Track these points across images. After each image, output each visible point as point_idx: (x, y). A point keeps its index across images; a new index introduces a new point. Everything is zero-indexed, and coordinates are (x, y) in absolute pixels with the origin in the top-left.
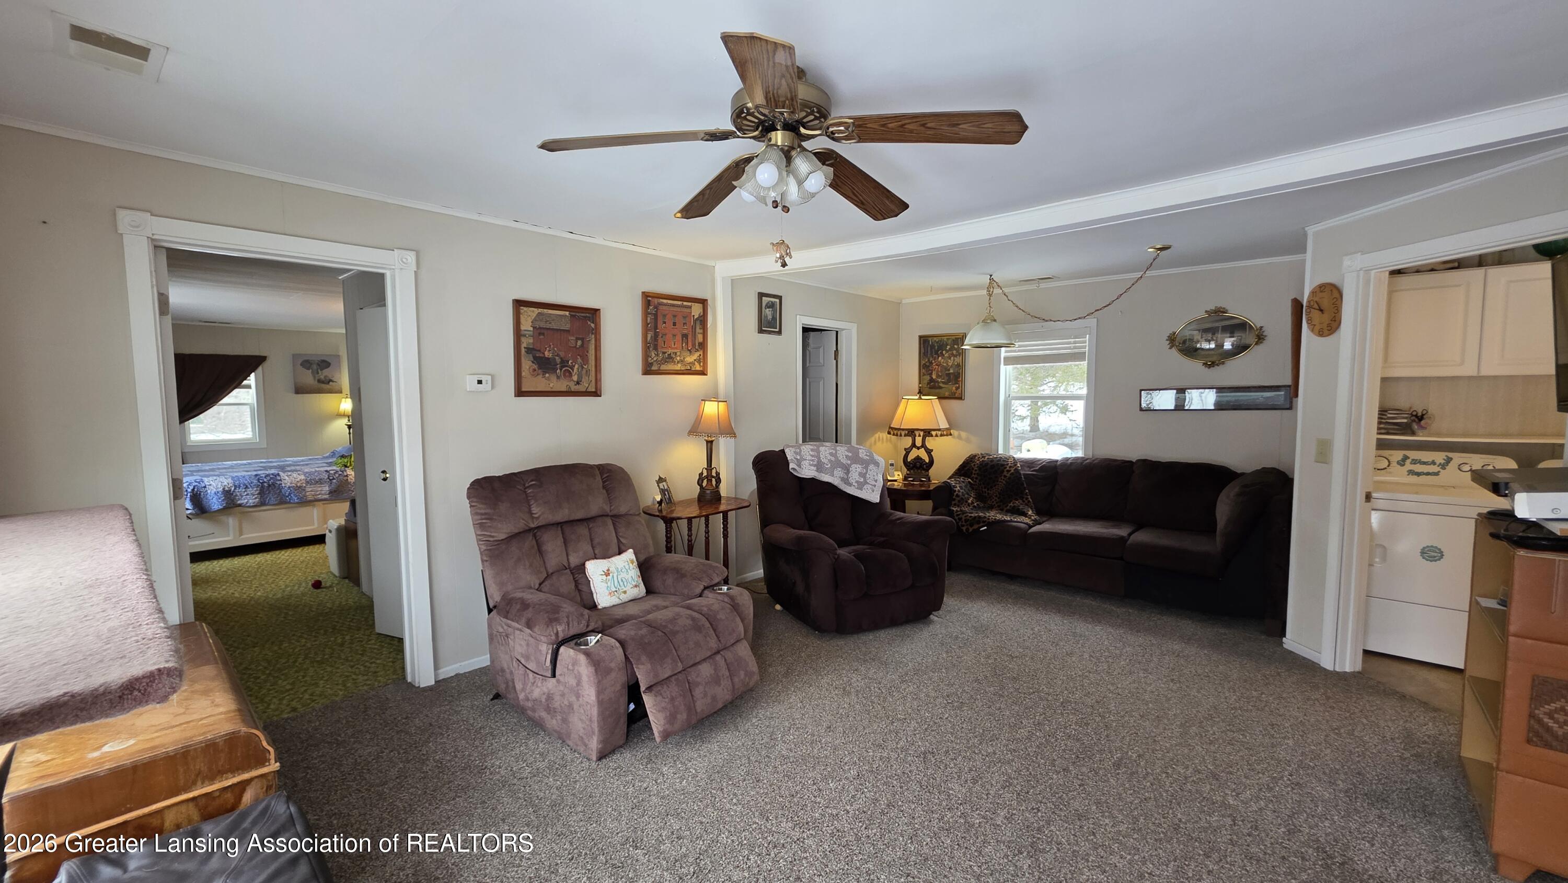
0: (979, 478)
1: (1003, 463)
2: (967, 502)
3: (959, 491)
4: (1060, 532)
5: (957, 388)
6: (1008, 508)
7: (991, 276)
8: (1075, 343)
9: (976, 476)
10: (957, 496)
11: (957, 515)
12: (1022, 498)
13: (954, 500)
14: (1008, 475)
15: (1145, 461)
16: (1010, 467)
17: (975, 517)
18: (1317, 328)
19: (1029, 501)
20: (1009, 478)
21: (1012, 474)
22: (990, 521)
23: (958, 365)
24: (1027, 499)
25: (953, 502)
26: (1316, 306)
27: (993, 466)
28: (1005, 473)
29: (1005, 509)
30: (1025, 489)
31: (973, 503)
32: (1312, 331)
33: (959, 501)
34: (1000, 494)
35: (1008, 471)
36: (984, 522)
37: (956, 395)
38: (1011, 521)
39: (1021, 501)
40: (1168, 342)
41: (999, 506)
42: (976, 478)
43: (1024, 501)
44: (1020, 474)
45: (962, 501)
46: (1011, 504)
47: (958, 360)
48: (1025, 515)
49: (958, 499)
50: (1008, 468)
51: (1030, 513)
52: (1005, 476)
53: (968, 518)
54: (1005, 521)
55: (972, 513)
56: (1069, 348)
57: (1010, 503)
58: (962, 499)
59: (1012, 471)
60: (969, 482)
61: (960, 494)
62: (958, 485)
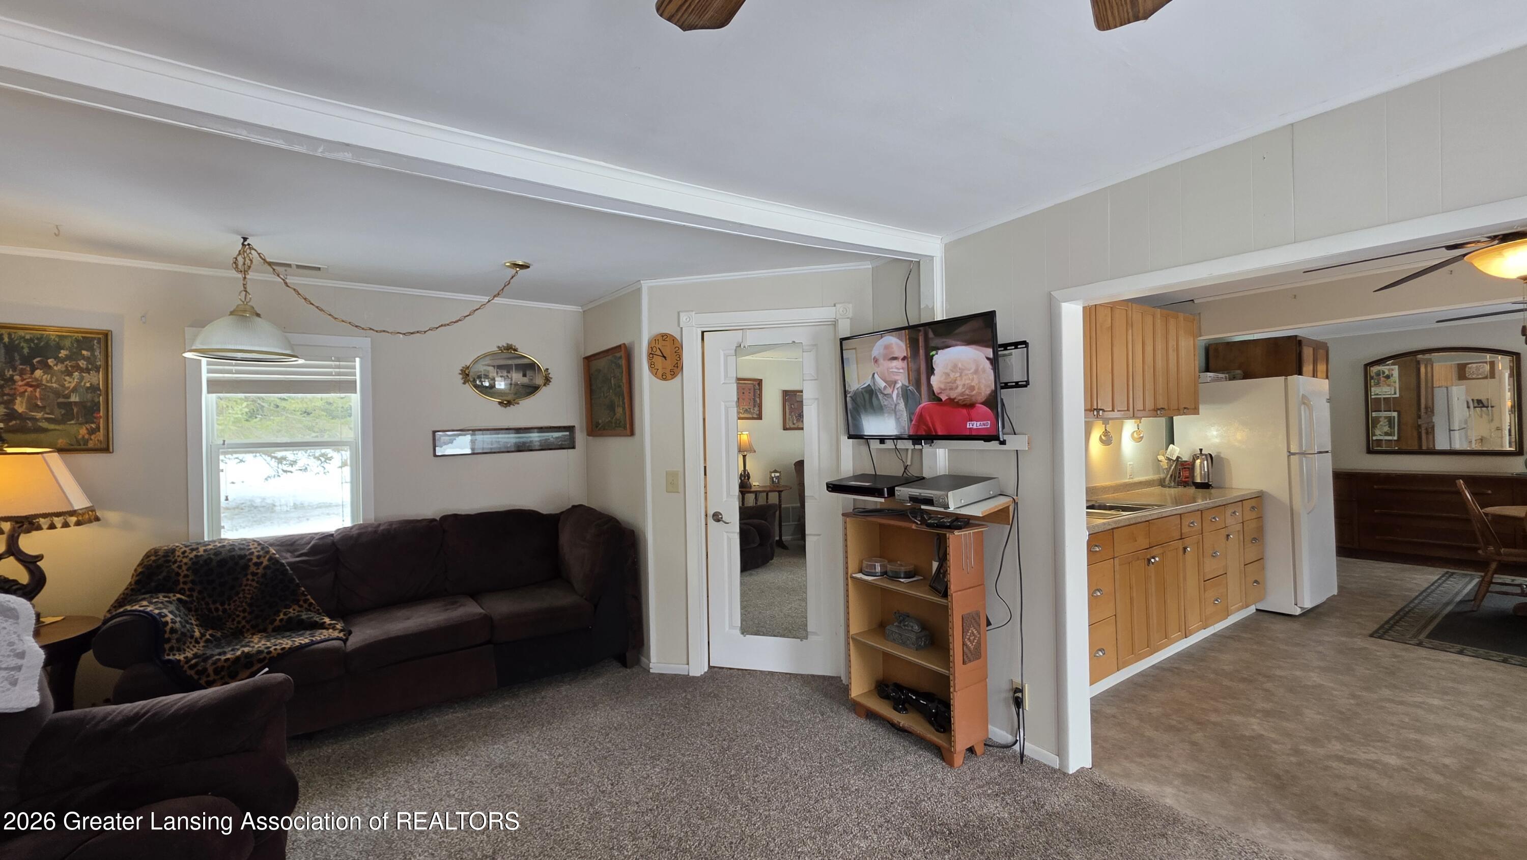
0: (198, 588)
1: (242, 553)
2: (192, 637)
3: (174, 622)
4: (400, 634)
5: (92, 432)
6: (277, 623)
7: (245, 239)
8: (339, 367)
9: (190, 585)
10: (173, 631)
11: (192, 667)
12: (297, 602)
13: (169, 640)
14: (260, 571)
15: (455, 517)
16: (259, 557)
17: (238, 658)
18: (660, 372)
19: (311, 604)
20: (264, 575)
21: (266, 568)
22: (274, 654)
23: (94, 389)
24: (306, 601)
25: (167, 646)
26: (659, 353)
27: (222, 563)
28: (253, 569)
29: (270, 628)
30: (298, 586)
31: (203, 635)
32: (656, 375)
33: (178, 640)
34: (250, 605)
35: (257, 565)
36: (260, 661)
37: (91, 445)
38: (313, 643)
39: (296, 607)
40: (461, 376)
41: (253, 627)
42: (191, 590)
43: (301, 606)
44: (282, 564)
45: (184, 638)
46: (282, 616)
47: (92, 379)
48: (322, 626)
49: (175, 636)
50: (255, 560)
51: (327, 620)
52: (254, 574)
53: (219, 664)
54: (302, 647)
55: (225, 653)
56: (330, 374)
57: (277, 613)
58: (183, 634)
59: (265, 563)
60: (179, 600)
61: (178, 625)
62: (165, 611)
